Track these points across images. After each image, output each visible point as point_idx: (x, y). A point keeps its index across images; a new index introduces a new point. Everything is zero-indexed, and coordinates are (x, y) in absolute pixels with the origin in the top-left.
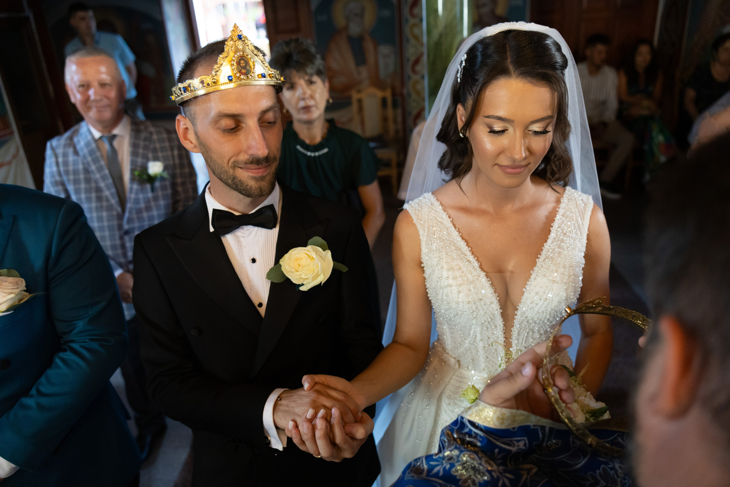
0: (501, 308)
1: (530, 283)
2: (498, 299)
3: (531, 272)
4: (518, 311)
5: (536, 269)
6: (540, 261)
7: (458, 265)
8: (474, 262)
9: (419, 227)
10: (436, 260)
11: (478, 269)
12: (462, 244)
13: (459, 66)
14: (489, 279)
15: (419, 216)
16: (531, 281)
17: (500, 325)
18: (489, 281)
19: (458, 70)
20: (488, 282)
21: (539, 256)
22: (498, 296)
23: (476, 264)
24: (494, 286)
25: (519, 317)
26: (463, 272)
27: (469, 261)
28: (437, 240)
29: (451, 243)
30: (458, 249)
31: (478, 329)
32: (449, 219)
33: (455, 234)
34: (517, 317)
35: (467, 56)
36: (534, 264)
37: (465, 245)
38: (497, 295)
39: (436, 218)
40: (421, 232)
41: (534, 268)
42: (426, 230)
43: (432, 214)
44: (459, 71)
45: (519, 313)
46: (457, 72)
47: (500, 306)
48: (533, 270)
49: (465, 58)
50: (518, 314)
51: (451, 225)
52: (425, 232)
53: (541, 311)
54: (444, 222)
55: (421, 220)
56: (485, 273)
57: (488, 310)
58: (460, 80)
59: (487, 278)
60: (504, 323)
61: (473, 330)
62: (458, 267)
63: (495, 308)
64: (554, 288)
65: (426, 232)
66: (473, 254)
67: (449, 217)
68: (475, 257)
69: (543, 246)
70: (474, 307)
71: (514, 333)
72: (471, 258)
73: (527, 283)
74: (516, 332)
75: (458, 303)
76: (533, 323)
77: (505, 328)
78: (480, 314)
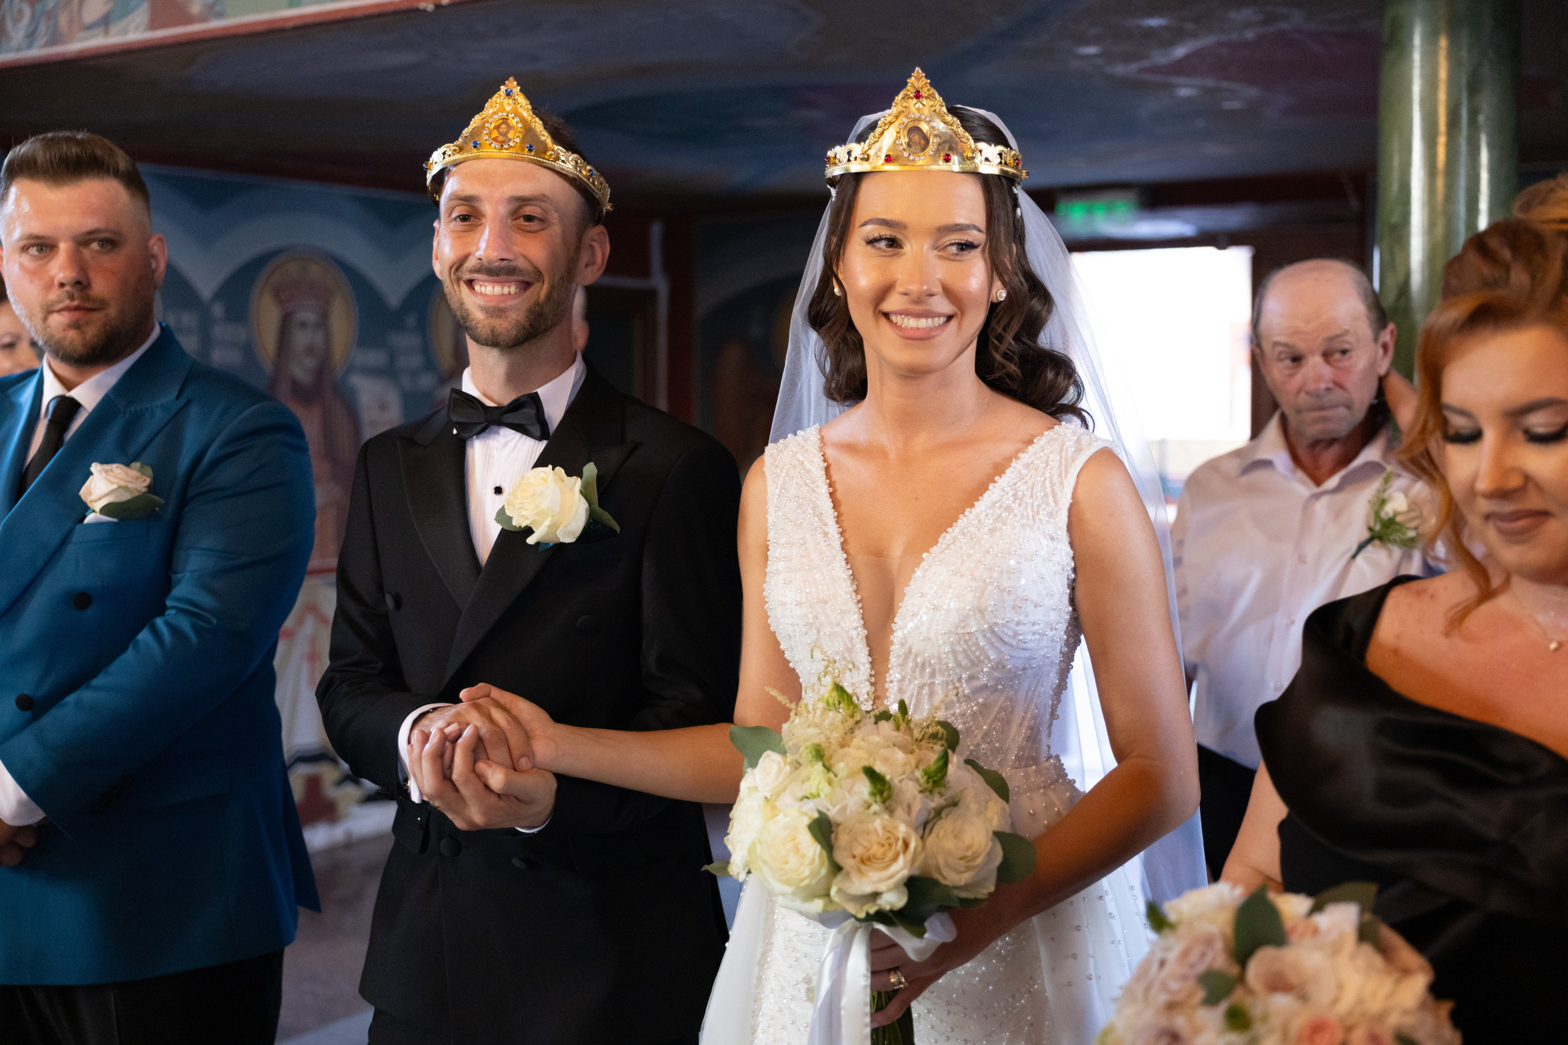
0: (865, 626)
1: (917, 576)
2: (860, 605)
3: (925, 555)
4: (895, 634)
5: (935, 549)
6: (945, 540)
7: (804, 538)
8: (833, 536)
9: (769, 477)
11: (836, 547)
14: (849, 567)
15: (775, 461)
16: (918, 572)
17: (863, 664)
18: (848, 570)
20: (847, 573)
22: (859, 602)
23: (836, 540)
24: (857, 580)
25: (897, 646)
27: (826, 534)
28: (791, 499)
29: (809, 502)
30: (818, 513)
32: (822, 464)
36: (935, 543)
37: (830, 507)
38: (859, 597)
39: (802, 463)
41: (931, 550)
43: (798, 456)
47: (863, 622)
48: (928, 553)
50: (895, 640)
51: (822, 474)
52: (777, 488)
53: (932, 635)
54: (813, 469)
55: (776, 467)
56: (845, 556)
57: (840, 627)
59: (847, 563)
60: (870, 659)
62: (802, 541)
63: (852, 624)
64: (954, 585)
65: (779, 486)
66: (837, 522)
67: (825, 461)
68: (839, 528)
70: (810, 616)
71: (891, 685)
72: (833, 529)
73: (913, 575)
74: (895, 683)
75: (783, 604)
76: (927, 664)
77: (873, 673)
78: (825, 634)
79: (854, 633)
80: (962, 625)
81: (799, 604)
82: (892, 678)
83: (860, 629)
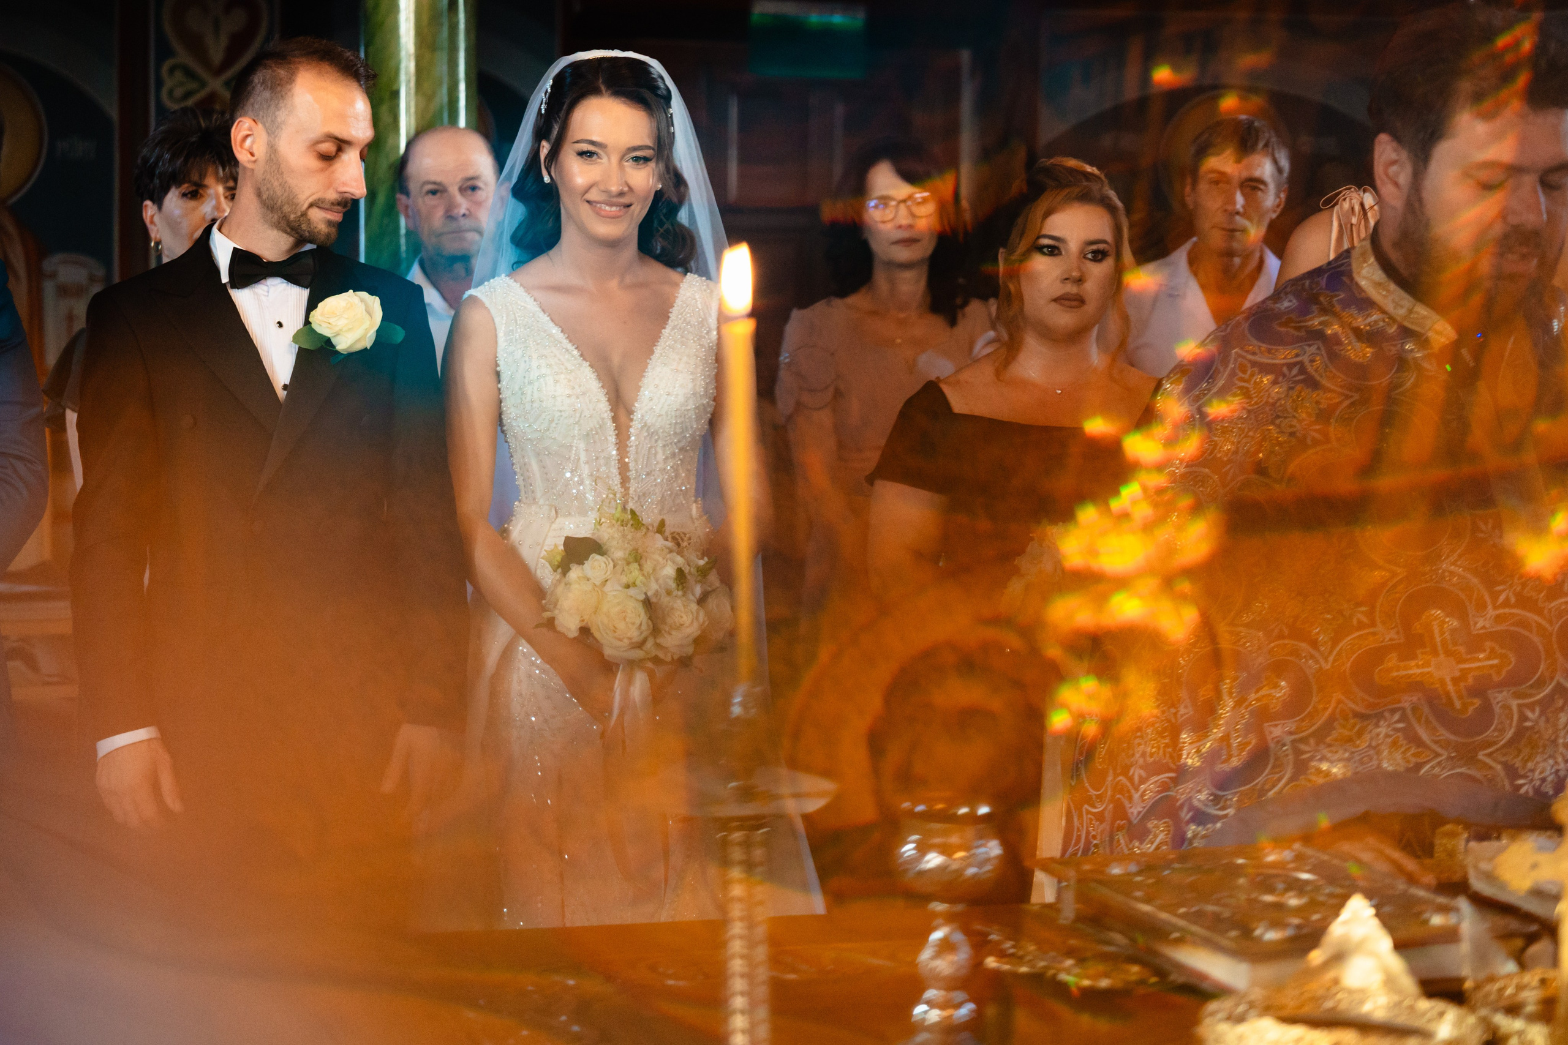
0: (611, 410)
1: (647, 374)
2: (607, 396)
3: (648, 361)
4: (635, 414)
6: (658, 350)
8: (573, 351)
9: (493, 312)
10: (520, 352)
11: (579, 357)
12: (555, 331)
13: (543, 95)
15: (492, 299)
16: (648, 372)
18: (594, 372)
19: (543, 99)
21: (656, 344)
22: (607, 393)
26: (559, 360)
28: (520, 328)
29: (540, 329)
30: (550, 335)
31: (582, 446)
32: (535, 303)
33: (545, 318)
34: (634, 423)
35: (553, 81)
36: (652, 352)
37: (560, 331)
38: (606, 391)
39: (516, 302)
40: (497, 320)
41: (651, 357)
42: (504, 315)
43: (511, 297)
44: (544, 101)
45: (637, 416)
46: (541, 104)
47: (610, 407)
48: (650, 359)
49: (551, 84)
50: (635, 418)
51: (538, 309)
52: (503, 319)
54: (529, 307)
55: (496, 304)
56: (587, 363)
57: (595, 411)
58: (545, 111)
59: (592, 368)
60: (616, 432)
61: (574, 448)
62: (553, 355)
63: (603, 407)
64: (679, 379)
65: (505, 318)
66: (570, 341)
67: (535, 300)
69: (661, 333)
70: (575, 405)
71: (631, 449)
72: (569, 346)
73: (644, 374)
74: (634, 447)
75: (554, 397)
76: (655, 433)
77: (618, 441)
78: (585, 416)
79: (606, 415)
80: (686, 404)
81: (569, 396)
82: (632, 444)
83: (609, 412)
